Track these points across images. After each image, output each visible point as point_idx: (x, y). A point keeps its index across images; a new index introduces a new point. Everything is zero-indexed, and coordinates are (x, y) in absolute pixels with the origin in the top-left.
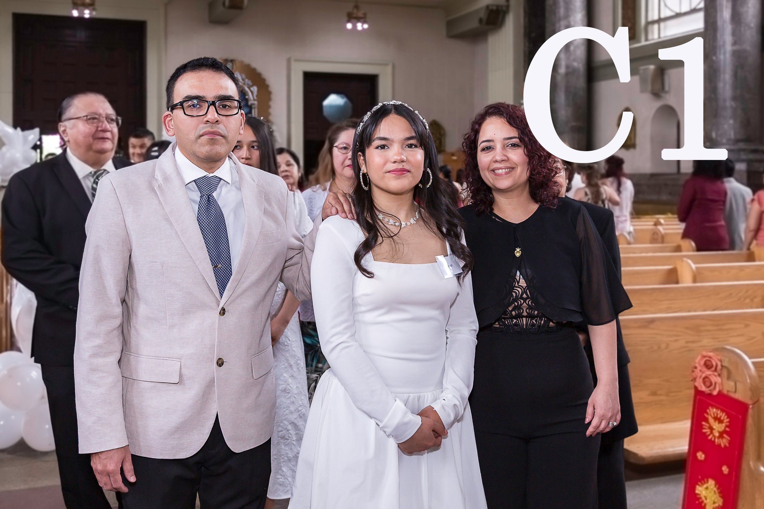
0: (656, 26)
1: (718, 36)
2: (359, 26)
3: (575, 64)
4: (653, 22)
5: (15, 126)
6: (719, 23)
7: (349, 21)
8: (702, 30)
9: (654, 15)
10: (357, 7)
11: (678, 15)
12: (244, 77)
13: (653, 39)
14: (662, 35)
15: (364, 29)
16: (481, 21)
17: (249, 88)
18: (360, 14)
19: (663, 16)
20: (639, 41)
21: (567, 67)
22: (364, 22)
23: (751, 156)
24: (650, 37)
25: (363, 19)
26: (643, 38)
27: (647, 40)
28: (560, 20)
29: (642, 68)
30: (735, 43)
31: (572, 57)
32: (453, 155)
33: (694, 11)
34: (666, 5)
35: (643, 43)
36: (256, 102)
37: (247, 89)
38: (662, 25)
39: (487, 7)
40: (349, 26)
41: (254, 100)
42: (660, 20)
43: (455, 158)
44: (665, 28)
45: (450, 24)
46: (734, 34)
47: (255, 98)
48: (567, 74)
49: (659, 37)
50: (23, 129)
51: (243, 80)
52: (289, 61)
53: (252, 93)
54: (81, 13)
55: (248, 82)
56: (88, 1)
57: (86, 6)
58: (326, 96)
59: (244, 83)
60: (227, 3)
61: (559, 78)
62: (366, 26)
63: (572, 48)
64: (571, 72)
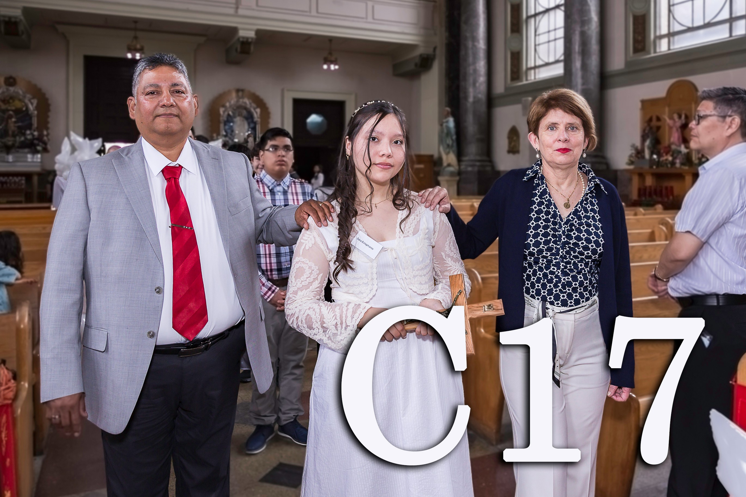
0: (533, 71)
1: (573, 78)
2: (332, 67)
3: (480, 97)
4: (531, 68)
5: (85, 137)
6: (574, 70)
7: (325, 63)
8: (562, 75)
9: (531, 64)
10: (330, 54)
11: (547, 64)
12: (251, 101)
13: (531, 80)
14: (537, 77)
15: (335, 70)
16: (416, 65)
17: (255, 109)
18: (333, 59)
19: (537, 64)
20: (522, 81)
21: (474, 97)
22: (335, 64)
23: (594, 160)
24: (529, 78)
25: (335, 62)
26: (524, 79)
27: (527, 80)
28: (469, 65)
29: (524, 99)
30: (583, 84)
31: (477, 91)
33: (557, 62)
34: (539, 57)
35: (525, 82)
36: (259, 120)
37: (252, 110)
38: (537, 70)
39: (421, 55)
40: (325, 67)
41: (258, 118)
42: (535, 67)
44: (539, 72)
45: (396, 67)
46: (583, 77)
47: (259, 116)
48: (474, 102)
49: (535, 78)
50: (91, 139)
51: (250, 104)
52: (283, 91)
53: (257, 113)
54: (134, 55)
55: (254, 105)
56: (138, 46)
57: (137, 51)
58: (308, 116)
59: (251, 106)
60: (239, 49)
61: (469, 105)
62: (337, 67)
63: (477, 85)
64: (477, 101)
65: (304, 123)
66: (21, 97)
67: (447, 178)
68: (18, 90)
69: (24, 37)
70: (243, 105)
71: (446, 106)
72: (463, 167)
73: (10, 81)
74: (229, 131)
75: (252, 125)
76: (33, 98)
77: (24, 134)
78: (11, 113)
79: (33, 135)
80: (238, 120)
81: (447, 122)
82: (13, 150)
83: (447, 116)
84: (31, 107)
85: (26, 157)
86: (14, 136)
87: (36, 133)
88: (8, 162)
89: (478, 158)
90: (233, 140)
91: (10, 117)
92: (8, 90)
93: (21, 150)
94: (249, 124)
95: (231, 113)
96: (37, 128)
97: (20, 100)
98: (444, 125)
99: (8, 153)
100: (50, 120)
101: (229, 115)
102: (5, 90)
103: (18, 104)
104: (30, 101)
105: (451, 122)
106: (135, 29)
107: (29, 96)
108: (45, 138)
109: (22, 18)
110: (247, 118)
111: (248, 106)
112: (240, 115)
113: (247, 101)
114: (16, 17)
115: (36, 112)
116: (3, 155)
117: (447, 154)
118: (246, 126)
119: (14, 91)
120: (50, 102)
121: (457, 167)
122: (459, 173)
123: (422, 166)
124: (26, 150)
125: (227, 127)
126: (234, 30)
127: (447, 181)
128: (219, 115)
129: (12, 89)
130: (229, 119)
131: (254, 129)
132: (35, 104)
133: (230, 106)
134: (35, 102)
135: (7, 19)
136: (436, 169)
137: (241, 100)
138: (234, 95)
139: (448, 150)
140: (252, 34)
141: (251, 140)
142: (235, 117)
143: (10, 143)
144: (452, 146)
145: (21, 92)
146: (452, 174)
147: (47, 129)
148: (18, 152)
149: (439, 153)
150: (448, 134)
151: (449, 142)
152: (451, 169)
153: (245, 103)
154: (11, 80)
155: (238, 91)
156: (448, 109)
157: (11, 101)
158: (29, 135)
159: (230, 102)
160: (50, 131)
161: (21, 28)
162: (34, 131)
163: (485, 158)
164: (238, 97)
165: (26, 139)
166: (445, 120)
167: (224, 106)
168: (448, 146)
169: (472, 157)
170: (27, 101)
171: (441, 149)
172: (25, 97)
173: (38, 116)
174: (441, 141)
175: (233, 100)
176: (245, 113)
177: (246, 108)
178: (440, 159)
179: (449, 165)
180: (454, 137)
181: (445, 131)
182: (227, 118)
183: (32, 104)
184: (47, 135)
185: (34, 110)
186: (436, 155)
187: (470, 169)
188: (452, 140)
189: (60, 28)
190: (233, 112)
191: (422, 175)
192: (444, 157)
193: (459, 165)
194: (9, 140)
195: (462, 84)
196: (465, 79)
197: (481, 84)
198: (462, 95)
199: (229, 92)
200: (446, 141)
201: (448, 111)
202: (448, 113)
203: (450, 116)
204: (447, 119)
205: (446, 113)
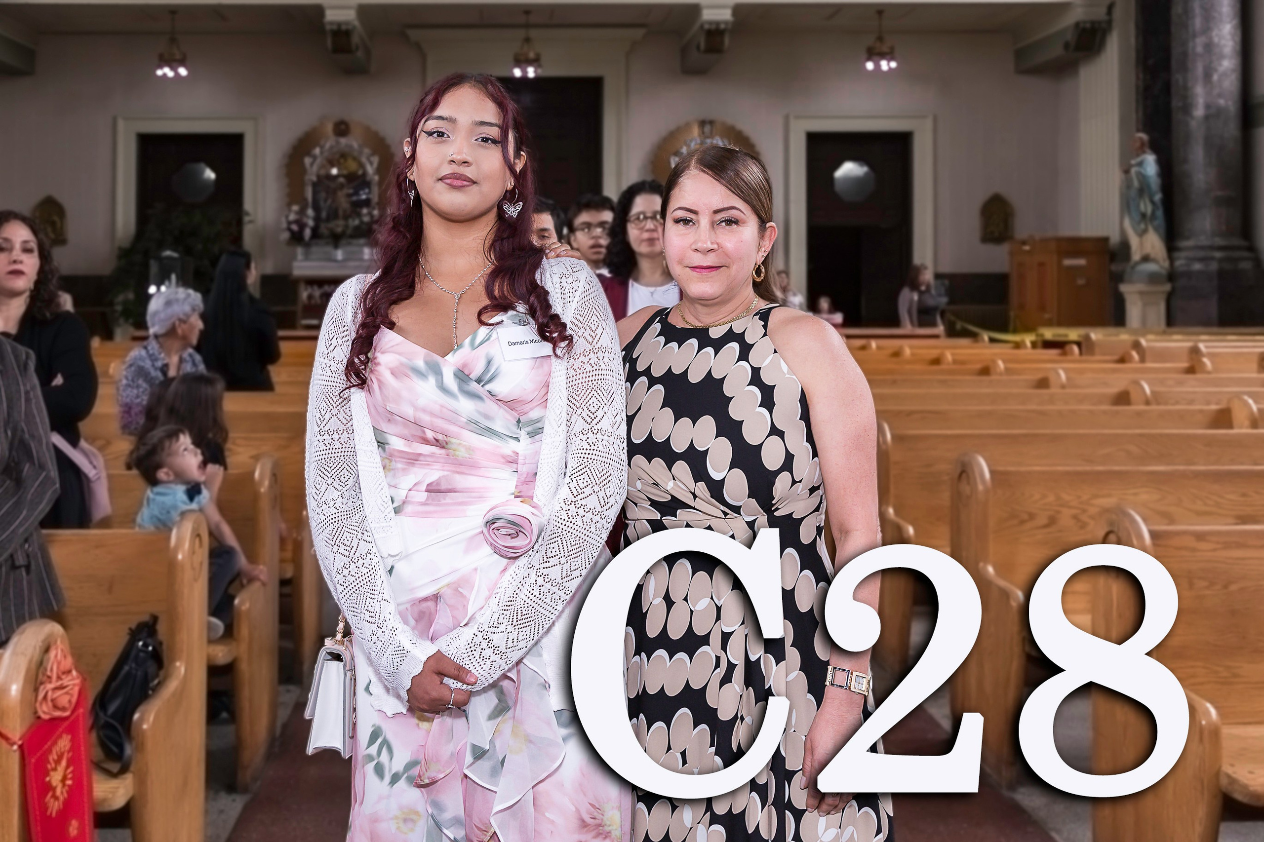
3: (1222, 102)
7: (870, 59)
10: (880, 39)
15: (891, 70)
16: (1067, 46)
18: (885, 48)
21: (1208, 106)
22: (891, 59)
25: (889, 55)
28: (1194, 36)
31: (1216, 91)
32: (1024, 243)
39: (1077, 24)
43: (1027, 248)
45: (1021, 55)
48: (1207, 118)
54: (525, 72)
56: (532, 55)
57: (530, 62)
58: (838, 165)
60: (703, 46)
61: (1193, 124)
62: (893, 64)
63: (1215, 77)
64: (1213, 114)
65: (831, 179)
66: (356, 154)
67: (1140, 287)
68: (352, 142)
69: (360, 54)
71: (1138, 131)
72: (1178, 263)
73: (342, 129)
76: (373, 154)
77: (359, 215)
78: (341, 180)
79: (371, 216)
81: (1140, 164)
82: (343, 241)
83: (1141, 150)
84: (370, 170)
85: (362, 253)
86: (346, 217)
87: (376, 212)
88: (335, 261)
89: (1219, 241)
91: (342, 186)
92: (338, 143)
93: (355, 241)
96: (378, 204)
97: (355, 159)
98: (1133, 170)
99: (336, 246)
102: (334, 143)
103: (352, 166)
104: (368, 159)
105: (1150, 164)
106: (527, 26)
107: (367, 151)
109: (357, 23)
114: (347, 23)
115: (376, 178)
116: (329, 249)
117: (1142, 234)
119: (347, 145)
121: (1166, 264)
122: (1171, 276)
123: (1082, 262)
124: (362, 241)
126: (695, 9)
127: (1141, 293)
129: (343, 141)
132: (375, 165)
134: (376, 160)
135: (335, 27)
136: (1114, 267)
137: (709, 141)
138: (696, 131)
139: (1142, 226)
140: (726, 15)
143: (339, 230)
144: (1153, 216)
145: (355, 145)
146: (1153, 278)
148: (349, 244)
149: (1123, 232)
150: (1143, 189)
151: (1146, 207)
152: (1151, 267)
154: (343, 127)
155: (702, 123)
156: (1144, 136)
157: (342, 161)
158: (366, 215)
159: (688, 146)
161: (355, 39)
162: (374, 208)
163: (1237, 241)
164: (703, 135)
165: (362, 222)
166: (1133, 162)
167: (677, 153)
168: (1144, 216)
169: (1204, 241)
170: (364, 160)
171: (1127, 223)
172: (361, 153)
173: (380, 183)
174: (1127, 205)
175: (694, 140)
178: (1125, 245)
179: (1146, 259)
181: (1136, 184)
183: (371, 163)
185: (374, 174)
186: (1115, 238)
187: (1197, 266)
188: (1153, 202)
189: (413, 34)
191: (1081, 282)
192: (1134, 241)
193: (1171, 259)
194: (338, 226)
195: (1177, 77)
196: (1184, 68)
197: (1225, 74)
198: (1176, 103)
199: (687, 126)
200: (1138, 206)
201: (1141, 139)
202: (1143, 144)
203: (1148, 151)
204: (1139, 159)
205: (1138, 144)
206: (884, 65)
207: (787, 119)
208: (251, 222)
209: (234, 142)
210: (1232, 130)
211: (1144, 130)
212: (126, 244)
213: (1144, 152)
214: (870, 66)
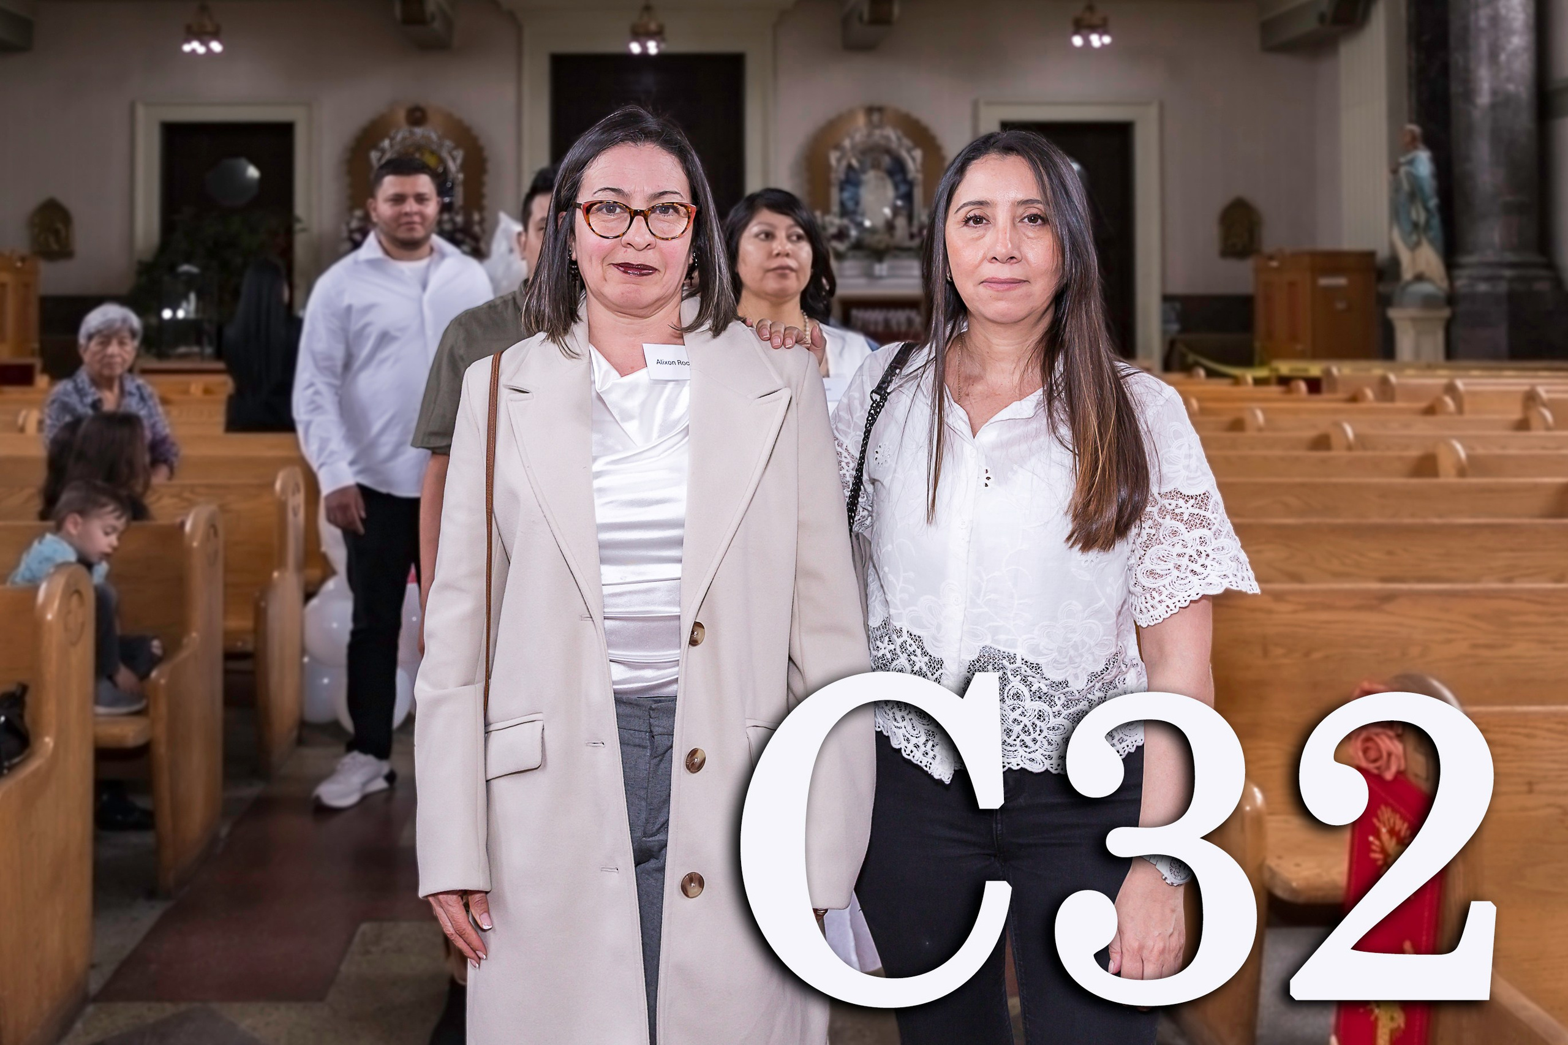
3: (1511, 87)
7: (1077, 32)
12: (900, 133)
15: (1103, 47)
16: (1322, 18)
17: (909, 151)
18: (1096, 20)
21: (1494, 93)
22: (1103, 32)
25: (1102, 29)
31: (1504, 74)
32: (1272, 258)
36: (920, 177)
37: (904, 154)
41: (917, 171)
43: (1275, 264)
45: (1267, 28)
47: (919, 167)
51: (899, 139)
52: (975, 102)
53: (913, 159)
54: (644, 47)
55: (907, 142)
56: (653, 27)
57: (651, 35)
59: (900, 145)
60: (866, 16)
61: (1477, 114)
62: (1107, 40)
63: (1503, 57)
64: (1501, 102)
66: (434, 147)
67: (1413, 312)
68: (429, 133)
69: (437, 25)
70: (883, 142)
71: (1411, 121)
72: (1460, 283)
73: (417, 116)
74: (850, 205)
75: (903, 189)
76: (456, 148)
79: (454, 223)
80: (870, 177)
81: (1411, 162)
83: (1412, 144)
84: (452, 167)
87: (459, 219)
89: (1510, 257)
90: (860, 225)
92: (412, 133)
94: (896, 187)
95: (854, 162)
96: (463, 208)
97: (433, 153)
98: (1403, 170)
100: (486, 190)
101: (850, 167)
102: (407, 134)
104: (450, 153)
105: (1423, 163)
107: (448, 143)
108: (477, 229)
110: (891, 173)
111: (894, 145)
112: (876, 166)
113: (891, 134)
115: (461, 176)
117: (1414, 247)
118: (890, 193)
119: (423, 137)
120: (487, 153)
121: (1444, 284)
122: (1452, 299)
123: (1340, 281)
125: (846, 195)
127: (1416, 321)
128: (828, 167)
129: (419, 131)
130: (852, 180)
131: (908, 197)
132: (459, 161)
133: (853, 147)
134: (459, 154)
136: (1382, 288)
137: (877, 132)
138: (861, 120)
139: (1415, 238)
141: (901, 222)
142: (863, 171)
144: (1428, 226)
145: (434, 136)
146: (1429, 302)
147: (481, 209)
149: (1391, 246)
150: (1415, 193)
151: (1418, 214)
152: (1426, 288)
153: (888, 138)
154: (418, 114)
155: (870, 110)
156: (1415, 128)
158: (448, 224)
159: (852, 138)
160: (486, 214)
161: (430, 8)
162: (457, 213)
163: (1532, 257)
164: (871, 125)
166: (1402, 160)
167: (838, 147)
168: (1416, 225)
169: (1490, 256)
170: (444, 154)
171: (1397, 235)
172: (441, 145)
173: (466, 183)
174: (1396, 213)
175: (859, 132)
176: (886, 160)
177: (888, 151)
178: (1394, 262)
179: (1420, 278)
180: (1433, 203)
181: (1406, 186)
182: (847, 174)
183: (454, 159)
184: (482, 222)
185: (458, 172)
186: (1382, 252)
187: (1482, 287)
188: (1427, 210)
190: (859, 161)
191: (1341, 306)
192: (1405, 256)
193: (1451, 277)
195: (1457, 58)
196: (1465, 45)
197: (1514, 54)
198: (1455, 88)
199: (851, 114)
200: (1409, 213)
201: (1412, 132)
202: (1414, 139)
203: (1421, 146)
204: (1409, 156)
205: (1408, 138)
206: (1096, 40)
207: (975, 106)
208: (304, 230)
209: (284, 131)
210: (1524, 121)
211: (1418, 122)
212: (148, 257)
213: (1415, 148)
214: (1077, 41)
